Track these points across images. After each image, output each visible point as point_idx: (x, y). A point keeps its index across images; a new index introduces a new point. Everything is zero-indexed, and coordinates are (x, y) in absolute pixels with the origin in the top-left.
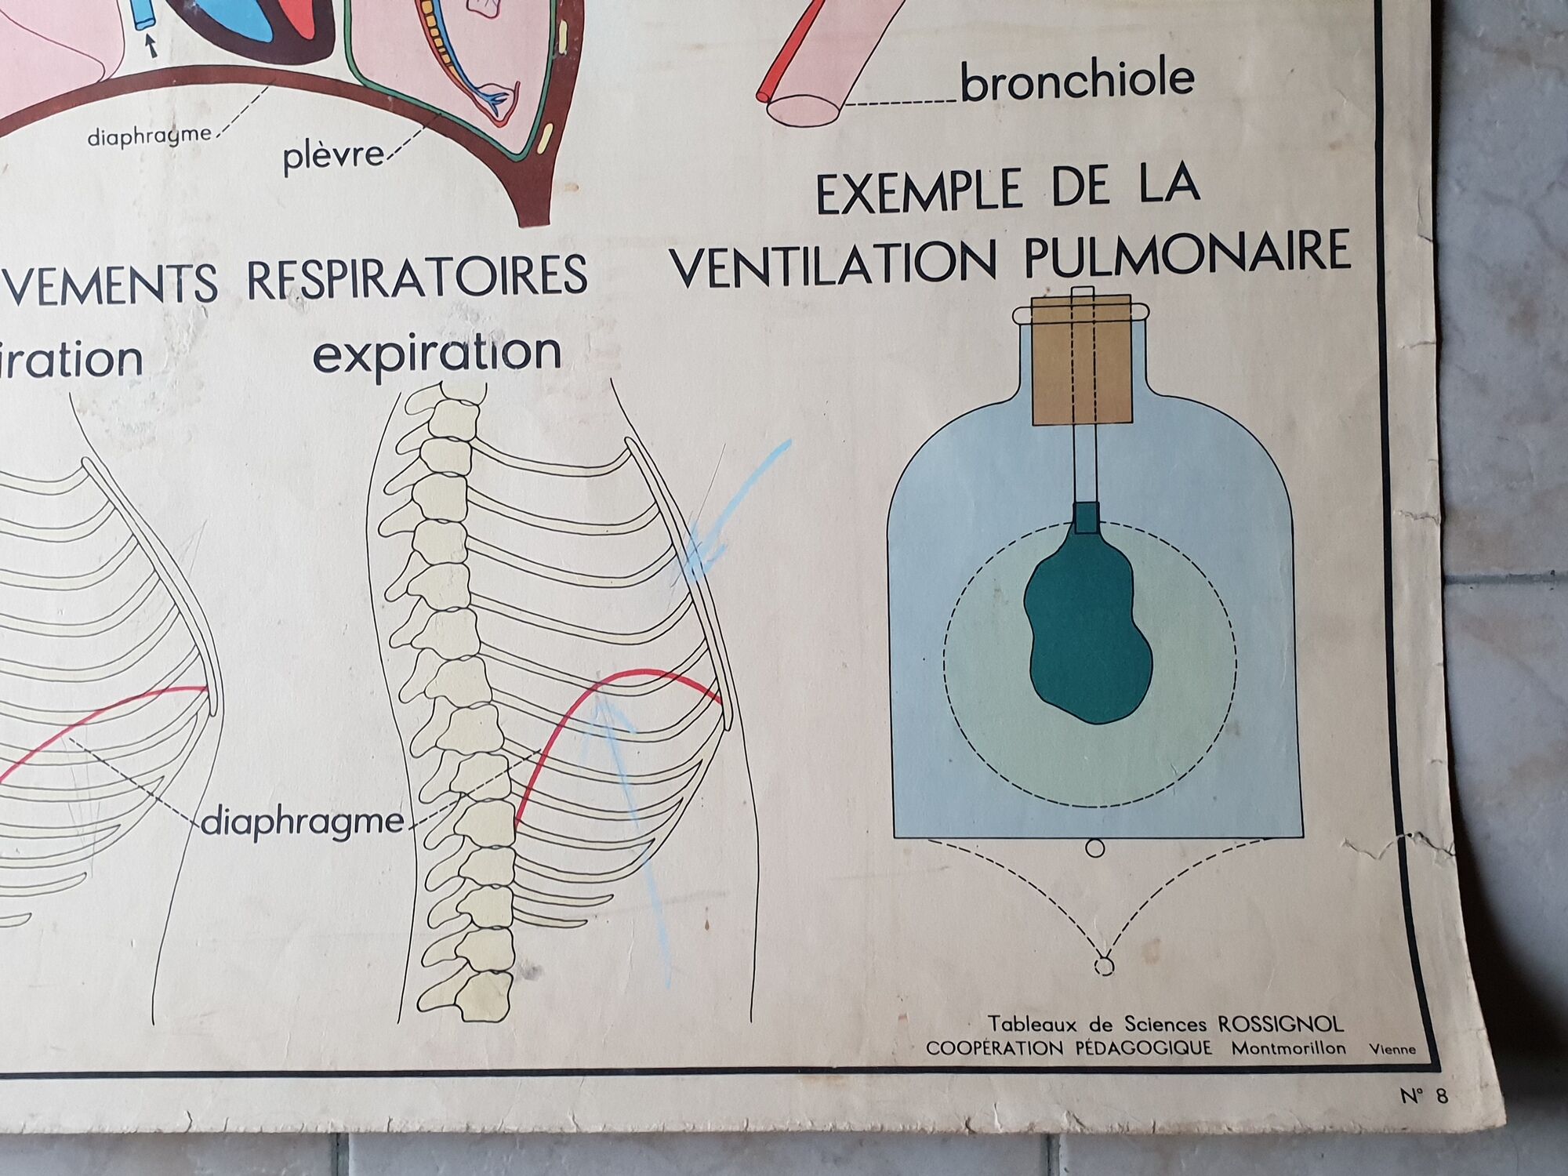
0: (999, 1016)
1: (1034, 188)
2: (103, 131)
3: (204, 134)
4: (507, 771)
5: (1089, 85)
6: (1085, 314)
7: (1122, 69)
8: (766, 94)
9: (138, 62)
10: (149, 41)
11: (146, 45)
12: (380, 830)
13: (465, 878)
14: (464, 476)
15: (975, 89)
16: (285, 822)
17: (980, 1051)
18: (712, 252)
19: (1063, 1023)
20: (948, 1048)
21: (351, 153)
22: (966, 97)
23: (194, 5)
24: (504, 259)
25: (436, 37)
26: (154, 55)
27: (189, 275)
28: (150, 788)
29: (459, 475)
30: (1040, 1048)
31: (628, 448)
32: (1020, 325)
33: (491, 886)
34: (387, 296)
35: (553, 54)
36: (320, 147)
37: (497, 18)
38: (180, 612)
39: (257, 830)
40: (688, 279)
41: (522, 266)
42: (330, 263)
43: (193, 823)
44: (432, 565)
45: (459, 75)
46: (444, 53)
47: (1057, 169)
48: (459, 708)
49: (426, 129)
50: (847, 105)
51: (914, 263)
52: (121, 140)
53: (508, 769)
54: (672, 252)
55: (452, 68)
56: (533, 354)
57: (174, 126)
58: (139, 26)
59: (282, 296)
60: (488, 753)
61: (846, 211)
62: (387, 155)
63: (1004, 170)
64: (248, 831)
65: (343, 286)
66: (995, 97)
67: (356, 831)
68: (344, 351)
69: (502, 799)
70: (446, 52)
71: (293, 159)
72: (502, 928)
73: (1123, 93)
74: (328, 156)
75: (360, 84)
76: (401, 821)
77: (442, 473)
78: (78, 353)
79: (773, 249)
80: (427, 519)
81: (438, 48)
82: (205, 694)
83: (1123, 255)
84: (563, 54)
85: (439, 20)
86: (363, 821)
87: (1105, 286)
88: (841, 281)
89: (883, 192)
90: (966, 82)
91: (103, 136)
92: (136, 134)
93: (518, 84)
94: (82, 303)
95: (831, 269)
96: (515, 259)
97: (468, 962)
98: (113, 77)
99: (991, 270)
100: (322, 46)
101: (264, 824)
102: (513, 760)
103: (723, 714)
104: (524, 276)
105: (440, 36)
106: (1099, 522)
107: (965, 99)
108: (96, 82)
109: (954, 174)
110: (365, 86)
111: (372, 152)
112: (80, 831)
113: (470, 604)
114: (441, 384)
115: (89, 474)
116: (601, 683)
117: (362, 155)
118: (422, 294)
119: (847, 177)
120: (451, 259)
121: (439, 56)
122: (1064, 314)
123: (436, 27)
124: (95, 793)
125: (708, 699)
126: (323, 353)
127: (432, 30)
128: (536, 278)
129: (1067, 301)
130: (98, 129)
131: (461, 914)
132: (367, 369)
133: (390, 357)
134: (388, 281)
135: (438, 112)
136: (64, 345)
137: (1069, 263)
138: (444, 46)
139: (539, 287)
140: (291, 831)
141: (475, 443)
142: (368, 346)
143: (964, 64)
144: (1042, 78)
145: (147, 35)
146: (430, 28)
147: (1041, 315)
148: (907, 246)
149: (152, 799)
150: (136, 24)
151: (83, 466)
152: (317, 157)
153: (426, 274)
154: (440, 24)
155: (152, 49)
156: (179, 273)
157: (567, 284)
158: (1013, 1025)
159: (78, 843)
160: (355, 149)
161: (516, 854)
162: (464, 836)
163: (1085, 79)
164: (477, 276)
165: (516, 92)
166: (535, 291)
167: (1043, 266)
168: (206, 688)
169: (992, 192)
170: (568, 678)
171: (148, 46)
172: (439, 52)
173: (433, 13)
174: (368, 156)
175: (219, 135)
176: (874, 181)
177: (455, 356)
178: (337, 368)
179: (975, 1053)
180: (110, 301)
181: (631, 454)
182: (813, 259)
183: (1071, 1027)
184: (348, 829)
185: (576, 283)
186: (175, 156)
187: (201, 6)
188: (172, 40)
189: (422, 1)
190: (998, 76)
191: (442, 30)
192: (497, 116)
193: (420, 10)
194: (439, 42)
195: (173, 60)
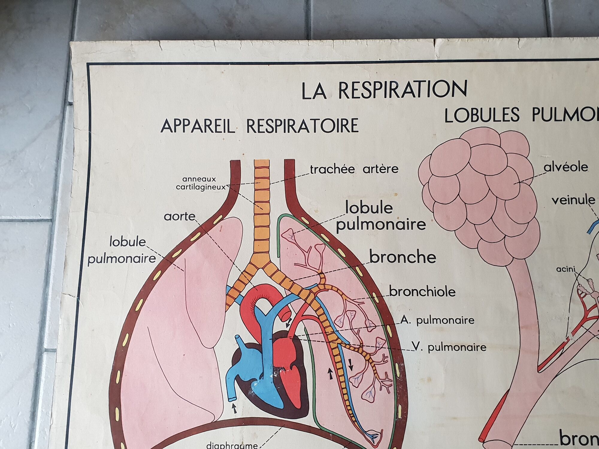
2: (213, 443)
3: (255, 446)
8: (482, 439)
9: (229, 415)
10: (234, 406)
11: (232, 408)
15: (565, 440)
22: (562, 443)
23: (253, 392)
25: (350, 410)
26: (235, 412)
35: (396, 418)
37: (373, 403)
45: (359, 426)
46: (353, 417)
49: (345, 448)
50: (515, 445)
52: (220, 447)
55: (356, 423)
57: (243, 443)
58: (230, 400)
66: (573, 444)
70: (354, 416)
75: (319, 428)
81: (350, 414)
84: (400, 418)
85: (351, 403)
90: (562, 437)
91: (213, 445)
92: (227, 445)
93: (382, 430)
98: (218, 420)
100: (304, 412)
105: (351, 409)
107: (562, 445)
108: (211, 422)
110: (321, 429)
121: (351, 418)
123: (349, 406)
127: (348, 407)
130: (211, 442)
135: (350, 441)
138: (353, 414)
143: (561, 430)
144: (592, 437)
145: (233, 404)
146: (347, 406)
150: (229, 399)
154: (351, 405)
155: (235, 409)
165: (381, 433)
171: (233, 408)
172: (351, 416)
173: (348, 400)
175: (261, 447)
187: (255, 393)
188: (243, 407)
189: (344, 394)
190: (574, 436)
191: (352, 407)
192: (374, 444)
193: (343, 398)
194: (350, 412)
195: (243, 415)
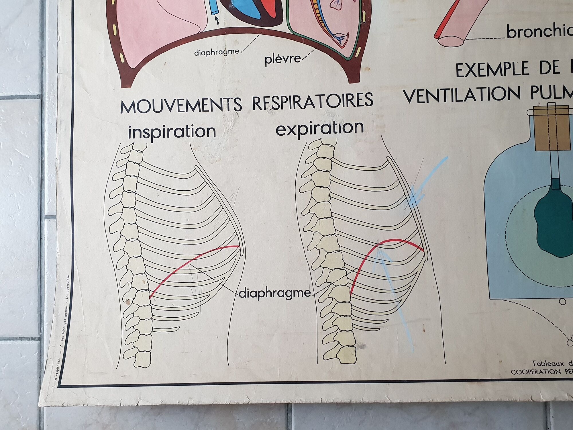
0: (535, 361)
1: (533, 68)
2: (200, 51)
3: (237, 51)
4: (346, 275)
5: (552, 32)
6: (552, 112)
7: (564, 27)
8: (437, 36)
9: (212, 26)
10: (216, 19)
11: (215, 20)
12: (303, 296)
13: (334, 313)
14: (329, 171)
15: (512, 34)
16: (269, 293)
17: (531, 373)
18: (418, 90)
19: (559, 363)
20: (519, 372)
21: (289, 58)
22: (509, 37)
23: (233, 6)
24: (343, 95)
25: (319, 17)
26: (218, 23)
27: (231, 102)
28: (220, 282)
29: (328, 171)
30: (552, 372)
31: (388, 160)
32: (530, 116)
33: (344, 316)
34: (302, 108)
35: (361, 23)
36: (278, 56)
37: (341, 10)
38: (230, 220)
39: (259, 296)
40: (409, 100)
41: (350, 97)
42: (282, 97)
43: (236, 294)
44: (318, 203)
45: (328, 30)
46: (322, 23)
47: (541, 62)
48: (329, 253)
49: (316, 49)
50: (466, 39)
51: (491, 94)
52: (206, 54)
53: (347, 274)
54: (404, 91)
55: (325, 28)
56: (354, 128)
57: (226, 49)
59: (265, 109)
60: (339, 269)
61: (466, 76)
62: (302, 59)
63: (522, 62)
64: (256, 296)
65: (286, 105)
66: (519, 37)
67: (294, 296)
68: (287, 128)
69: (345, 285)
70: (323, 22)
71: (268, 60)
72: (350, 331)
73: (564, 35)
74: (281, 59)
75: (292, 34)
76: (310, 293)
77: (321, 170)
78: (193, 129)
79: (441, 89)
80: (316, 186)
81: (320, 21)
82: (239, 248)
83: (565, 92)
84: (364, 22)
85: (320, 11)
86: (297, 293)
87: (559, 102)
88: (465, 100)
89: (479, 69)
90: (509, 31)
91: (200, 52)
92: (212, 52)
93: (348, 33)
94: (193, 111)
95: (461, 96)
96: (347, 95)
97: (339, 343)
98: (203, 31)
99: (519, 97)
100: (278, 20)
101: (261, 294)
102: (348, 271)
103: (424, 255)
104: (350, 100)
105: (320, 16)
106: (560, 185)
107: (508, 38)
108: (197, 33)
109: (505, 63)
110: (294, 34)
111: (296, 58)
112: (196, 297)
113: (331, 216)
114: (321, 139)
115: (198, 172)
116: (379, 244)
117: (293, 59)
118: (314, 107)
119: (467, 64)
120: (325, 95)
121: (320, 24)
122: (545, 112)
123: (319, 13)
124: (200, 284)
125: (419, 250)
126: (279, 129)
128: (355, 101)
129: (546, 108)
130: (198, 50)
131: (334, 326)
132: (295, 134)
133: (303, 130)
134: (302, 103)
135: (320, 43)
136: (187, 126)
137: (546, 94)
138: (322, 20)
139: (356, 104)
140: (271, 296)
141: (333, 160)
142: (295, 126)
143: (508, 25)
144: (535, 30)
145: (216, 17)
146: (317, 14)
147: (537, 112)
148: (489, 88)
149: (221, 286)
150: (212, 13)
151: (195, 169)
152: (277, 60)
153: (316, 100)
154: (321, 13)
155: (217, 21)
156: (228, 101)
157: (366, 103)
158: (541, 364)
159: (195, 301)
160: (290, 57)
161: (352, 305)
162: (333, 298)
163: (551, 30)
164: (334, 101)
165: (348, 36)
166: (354, 106)
167: (537, 95)
168: (239, 246)
169: (518, 69)
170: (367, 242)
171: (216, 20)
172: (320, 22)
173: (318, 9)
174: (295, 59)
175: (242, 52)
176: (476, 66)
177: (326, 129)
178: (284, 134)
179: (529, 374)
180: (203, 111)
181: (389, 162)
182: (455, 94)
183: (562, 364)
184: (291, 295)
185: (369, 103)
186: (226, 60)
187: (235, 7)
188: (225, 19)
189: (314, 4)
190: (520, 29)
191: (321, 14)
192: (341, 45)
193: (313, 7)
194: (320, 19)
195: (225, 25)
